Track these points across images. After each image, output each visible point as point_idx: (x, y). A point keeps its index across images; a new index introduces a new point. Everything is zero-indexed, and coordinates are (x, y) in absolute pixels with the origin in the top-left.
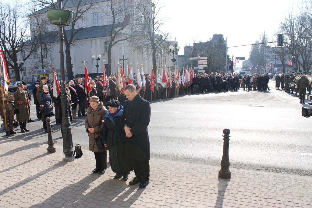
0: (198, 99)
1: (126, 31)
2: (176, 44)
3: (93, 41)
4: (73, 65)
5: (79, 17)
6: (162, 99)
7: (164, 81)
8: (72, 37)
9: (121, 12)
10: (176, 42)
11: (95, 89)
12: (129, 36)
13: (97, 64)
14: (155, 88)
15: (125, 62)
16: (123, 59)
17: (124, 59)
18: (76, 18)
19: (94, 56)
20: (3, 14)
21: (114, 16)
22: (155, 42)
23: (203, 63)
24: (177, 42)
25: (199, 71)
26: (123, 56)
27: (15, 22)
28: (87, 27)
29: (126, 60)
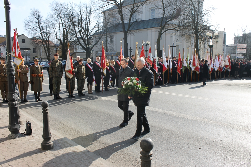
0: (225, 85)
1: (175, 21)
2: (224, 34)
3: (149, 30)
4: (132, 50)
5: (135, 10)
6: (190, 82)
7: (194, 65)
8: (129, 27)
9: (170, 5)
10: (224, 32)
11: (114, 67)
12: (177, 26)
13: (146, 49)
14: (181, 70)
15: (175, 49)
16: (172, 46)
17: (174, 46)
18: (132, 11)
19: (144, 42)
20: (81, 11)
21: (164, 8)
22: (199, 31)
23: (242, 50)
24: (226, 33)
25: (237, 57)
26: (173, 43)
27: (90, 16)
28: (146, 20)
29: (176, 47)
